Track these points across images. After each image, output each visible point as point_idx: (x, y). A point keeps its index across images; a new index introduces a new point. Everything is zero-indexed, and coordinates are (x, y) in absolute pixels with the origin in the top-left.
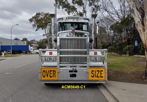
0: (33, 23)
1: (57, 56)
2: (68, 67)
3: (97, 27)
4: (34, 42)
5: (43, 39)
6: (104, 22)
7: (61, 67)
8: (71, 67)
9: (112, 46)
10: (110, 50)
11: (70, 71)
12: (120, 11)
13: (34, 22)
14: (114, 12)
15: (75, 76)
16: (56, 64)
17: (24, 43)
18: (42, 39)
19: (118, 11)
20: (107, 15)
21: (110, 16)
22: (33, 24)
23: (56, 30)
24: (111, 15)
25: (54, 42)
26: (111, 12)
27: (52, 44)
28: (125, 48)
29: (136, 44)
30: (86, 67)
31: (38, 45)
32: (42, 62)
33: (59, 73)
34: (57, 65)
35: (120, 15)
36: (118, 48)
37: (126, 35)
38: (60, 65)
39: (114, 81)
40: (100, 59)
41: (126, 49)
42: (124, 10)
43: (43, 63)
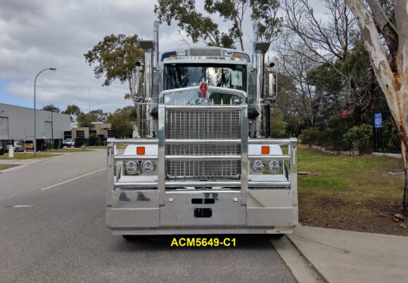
0: (97, 64)
1: (157, 157)
2: (188, 188)
3: (271, 76)
4: (99, 116)
5: (125, 109)
6: (290, 62)
7: (168, 188)
8: (197, 188)
9: (314, 126)
10: (308, 137)
11: (195, 201)
12: (335, 31)
13: (100, 61)
14: (318, 35)
15: (207, 213)
16: (156, 181)
17: (71, 118)
18: (122, 109)
19: (328, 32)
20: (297, 44)
21: (307, 45)
22: (96, 68)
23: (158, 86)
24: (309, 45)
25: (151, 118)
26: (310, 36)
27: (145, 124)
28: (349, 134)
29: (378, 121)
30: (238, 188)
31: (109, 126)
32: (115, 174)
33: (164, 206)
34: (157, 183)
35: (334, 43)
36: (328, 132)
37: (351, 97)
38: (167, 183)
39: (318, 226)
40: (278, 166)
41: (352, 136)
42: (345, 29)
43: (119, 178)
